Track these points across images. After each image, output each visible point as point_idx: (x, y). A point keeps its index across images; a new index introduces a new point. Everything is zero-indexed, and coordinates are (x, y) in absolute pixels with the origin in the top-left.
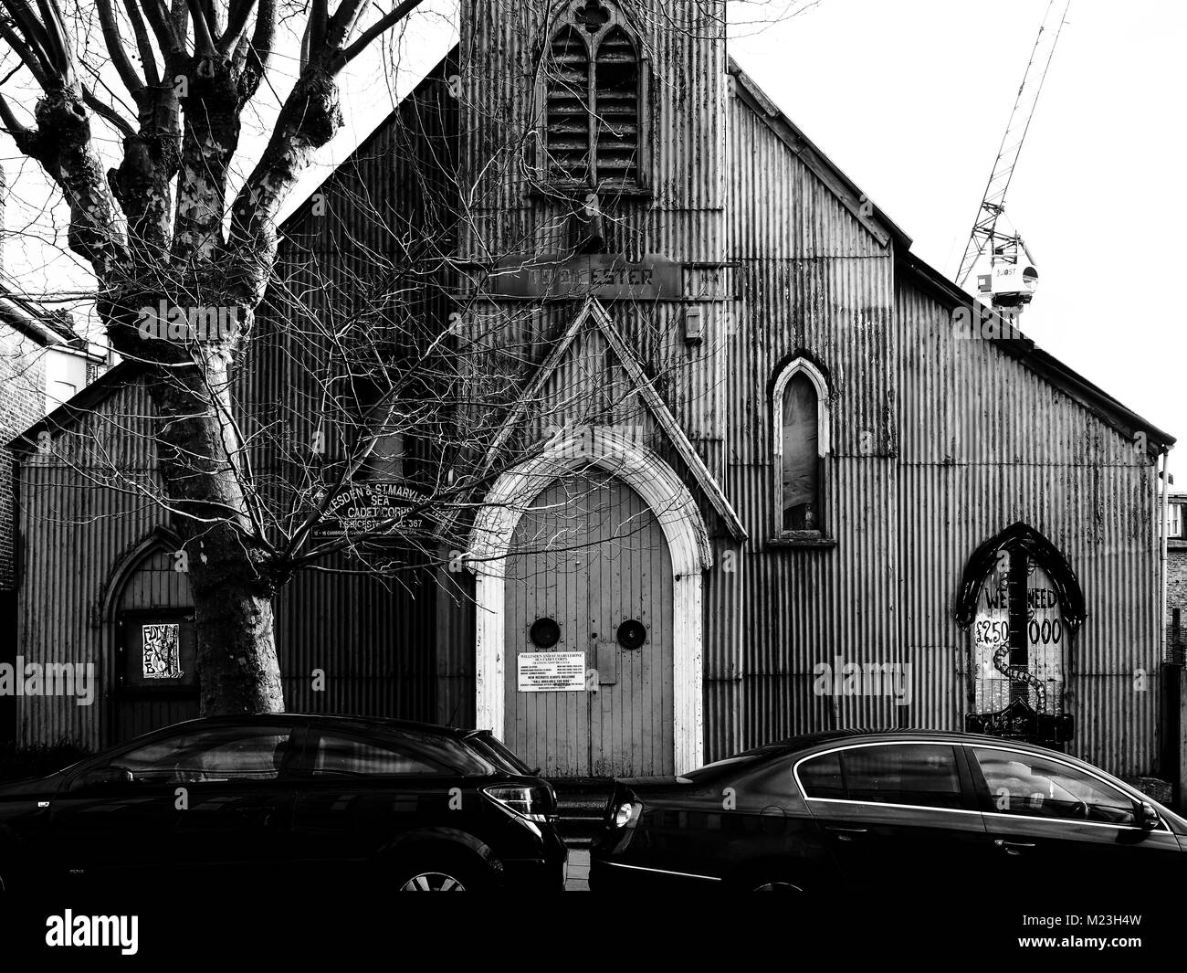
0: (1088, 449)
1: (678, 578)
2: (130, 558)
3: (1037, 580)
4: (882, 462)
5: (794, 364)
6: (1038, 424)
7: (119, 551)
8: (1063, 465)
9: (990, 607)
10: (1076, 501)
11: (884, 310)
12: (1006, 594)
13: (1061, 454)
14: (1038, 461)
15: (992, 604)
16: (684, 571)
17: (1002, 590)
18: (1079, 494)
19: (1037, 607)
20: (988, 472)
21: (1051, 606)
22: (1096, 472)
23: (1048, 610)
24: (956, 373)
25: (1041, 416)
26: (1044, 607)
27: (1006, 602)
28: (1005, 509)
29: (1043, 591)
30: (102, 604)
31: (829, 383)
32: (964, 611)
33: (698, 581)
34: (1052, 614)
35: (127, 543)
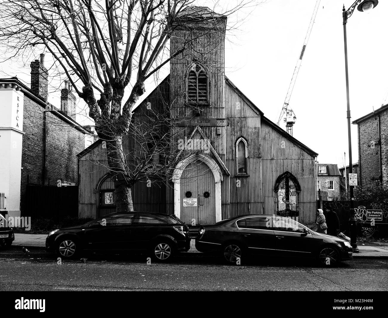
0: (301, 156)
1: (216, 183)
2: (102, 179)
3: (291, 183)
4: (259, 159)
5: (240, 139)
6: (291, 151)
7: (100, 177)
8: (296, 159)
9: (281, 188)
10: (299, 167)
11: (258, 128)
12: (285, 186)
13: (296, 157)
14: (291, 159)
15: (282, 188)
16: (217, 182)
17: (284, 185)
18: (299, 165)
19: (291, 188)
20: (280, 161)
21: (294, 188)
22: (303, 161)
23: (293, 189)
24: (274, 140)
25: (291, 149)
26: (292, 188)
27: (285, 188)
28: (284, 168)
29: (292, 185)
30: (96, 189)
31: (247, 143)
32: (276, 189)
33: (220, 184)
34: (294, 190)
35: (102, 176)
